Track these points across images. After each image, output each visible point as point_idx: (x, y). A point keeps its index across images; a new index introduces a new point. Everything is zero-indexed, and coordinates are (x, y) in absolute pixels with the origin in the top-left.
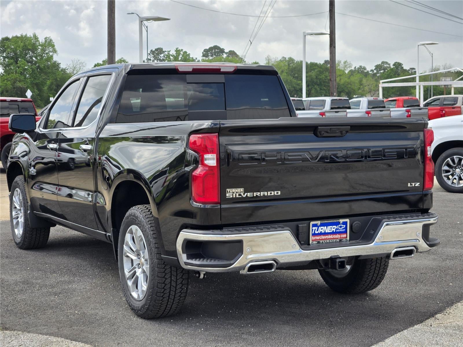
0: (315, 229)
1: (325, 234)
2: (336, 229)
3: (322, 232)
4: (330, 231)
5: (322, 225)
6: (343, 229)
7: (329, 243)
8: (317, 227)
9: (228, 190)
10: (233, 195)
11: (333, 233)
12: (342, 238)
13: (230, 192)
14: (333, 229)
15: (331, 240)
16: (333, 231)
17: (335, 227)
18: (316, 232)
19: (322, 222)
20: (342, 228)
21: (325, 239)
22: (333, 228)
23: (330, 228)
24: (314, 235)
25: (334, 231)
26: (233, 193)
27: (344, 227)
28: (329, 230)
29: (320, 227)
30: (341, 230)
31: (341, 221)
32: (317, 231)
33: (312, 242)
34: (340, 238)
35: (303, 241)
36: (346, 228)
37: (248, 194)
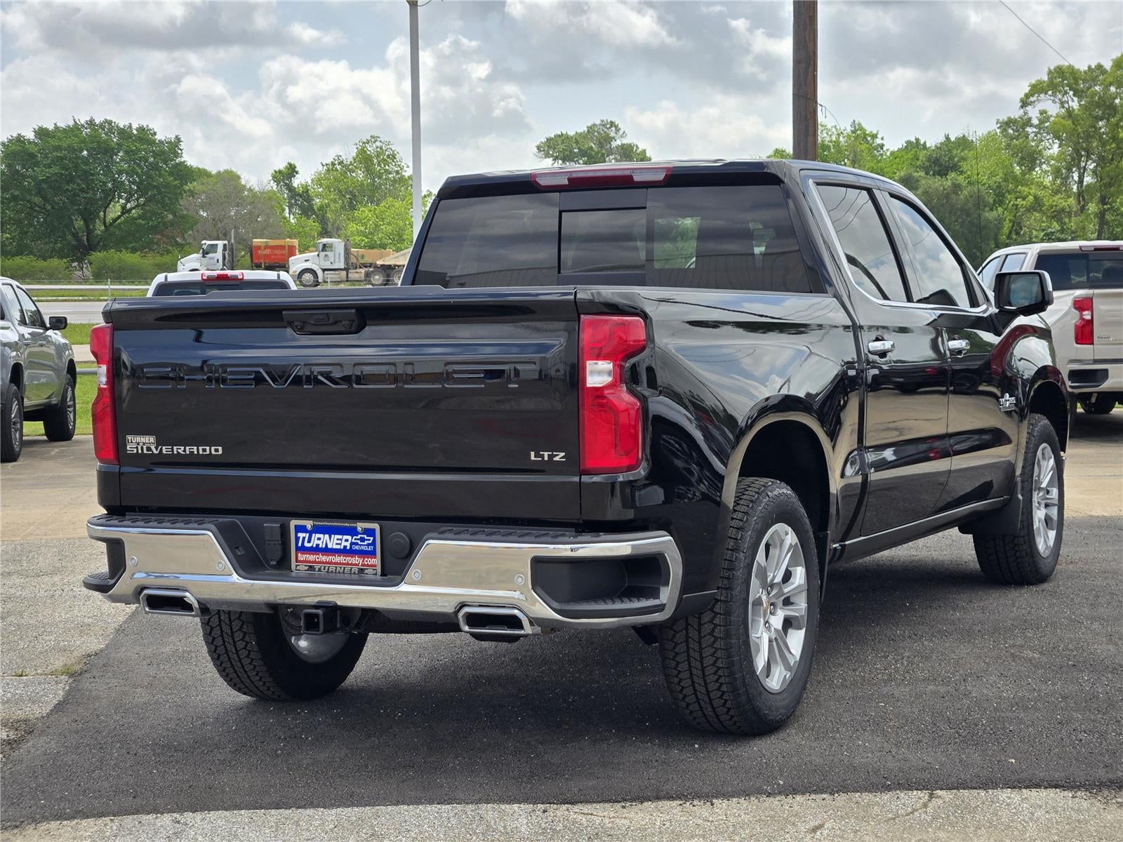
0: (304, 538)
1: (327, 551)
2: (352, 544)
3: (320, 546)
4: (338, 547)
5: (317, 530)
6: (368, 545)
7: (336, 572)
8: (308, 534)
9: (129, 437)
10: (137, 448)
11: (344, 552)
12: (368, 565)
13: (132, 442)
14: (344, 543)
15: (341, 568)
16: (345, 547)
17: (349, 537)
18: (307, 545)
19: (317, 523)
20: (366, 542)
21: (326, 563)
22: (345, 541)
23: (338, 539)
24: (302, 549)
25: (348, 548)
26: (138, 444)
27: (369, 540)
28: (335, 543)
29: (314, 535)
30: (363, 548)
31: (360, 526)
32: (309, 541)
33: (297, 566)
34: (362, 565)
35: (274, 560)
36: (374, 543)
37: (164, 448)
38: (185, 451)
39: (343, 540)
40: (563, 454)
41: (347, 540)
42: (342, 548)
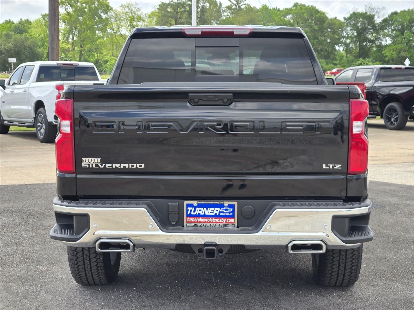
0: (191, 210)
1: (205, 216)
2: (220, 212)
3: (201, 214)
4: (212, 214)
5: (199, 206)
6: (229, 212)
7: (210, 227)
8: (194, 208)
9: (84, 159)
10: (89, 165)
11: (215, 216)
12: (229, 223)
13: (85, 162)
14: (215, 212)
15: (213, 224)
16: (216, 214)
17: (218, 209)
18: (193, 213)
19: (200, 203)
20: (228, 211)
21: (204, 222)
22: (216, 211)
23: (211, 210)
24: (190, 216)
25: (218, 214)
26: (90, 163)
27: (230, 210)
28: (210, 212)
29: (197, 208)
30: (226, 214)
31: (226, 203)
32: (194, 211)
33: (187, 224)
34: (225, 223)
35: (174, 222)
36: (233, 212)
37: (107, 164)
38: (120, 166)
39: (215, 210)
40: (340, 165)
41: (217, 211)
42: (214, 214)
